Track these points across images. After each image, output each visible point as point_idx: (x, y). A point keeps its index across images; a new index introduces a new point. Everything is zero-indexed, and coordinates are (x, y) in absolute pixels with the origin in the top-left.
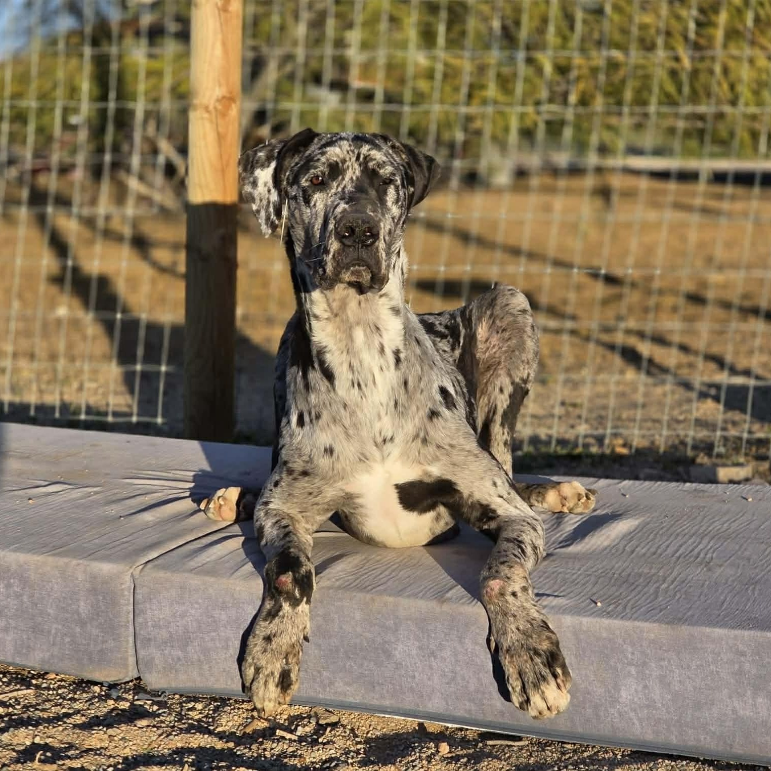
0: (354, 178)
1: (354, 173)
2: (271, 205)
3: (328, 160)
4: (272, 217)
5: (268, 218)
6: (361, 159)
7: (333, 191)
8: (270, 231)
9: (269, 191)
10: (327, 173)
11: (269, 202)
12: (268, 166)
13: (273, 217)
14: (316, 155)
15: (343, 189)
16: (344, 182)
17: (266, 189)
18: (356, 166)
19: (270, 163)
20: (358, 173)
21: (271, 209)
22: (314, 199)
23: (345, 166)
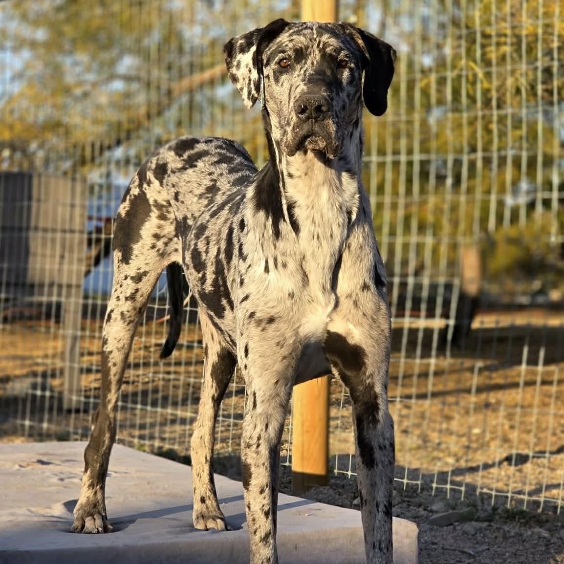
0: (315, 63)
1: (315, 58)
2: (252, 82)
3: (294, 46)
4: (252, 93)
5: (249, 93)
6: (321, 46)
7: (297, 73)
8: (251, 104)
9: (250, 71)
10: (293, 57)
11: (250, 80)
12: (248, 51)
13: (254, 92)
14: (284, 42)
15: (305, 72)
16: (306, 66)
17: (248, 69)
18: (317, 52)
19: (249, 48)
20: (318, 57)
21: (252, 86)
22: (282, 80)
23: (308, 52)
